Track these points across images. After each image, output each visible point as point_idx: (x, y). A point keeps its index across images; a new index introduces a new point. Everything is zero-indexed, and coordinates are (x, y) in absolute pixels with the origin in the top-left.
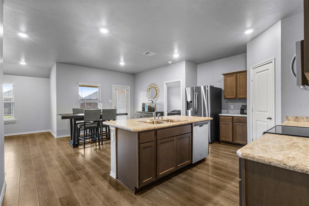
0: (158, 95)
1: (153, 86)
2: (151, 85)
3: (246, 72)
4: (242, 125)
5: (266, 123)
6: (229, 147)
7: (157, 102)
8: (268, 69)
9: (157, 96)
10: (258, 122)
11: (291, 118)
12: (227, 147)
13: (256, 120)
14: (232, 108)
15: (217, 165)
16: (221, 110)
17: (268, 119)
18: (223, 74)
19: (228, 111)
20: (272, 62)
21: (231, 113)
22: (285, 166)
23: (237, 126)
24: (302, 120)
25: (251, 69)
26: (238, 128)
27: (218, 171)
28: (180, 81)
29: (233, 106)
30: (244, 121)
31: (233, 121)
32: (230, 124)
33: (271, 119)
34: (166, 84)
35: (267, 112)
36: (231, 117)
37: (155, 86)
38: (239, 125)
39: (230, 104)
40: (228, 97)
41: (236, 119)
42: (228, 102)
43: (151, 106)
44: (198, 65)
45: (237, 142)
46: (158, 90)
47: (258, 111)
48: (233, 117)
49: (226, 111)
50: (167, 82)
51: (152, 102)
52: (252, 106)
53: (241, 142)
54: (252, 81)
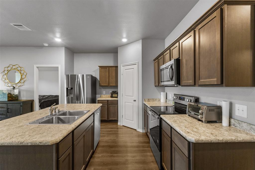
0: (25, 79)
1: (14, 67)
2: (11, 66)
3: (118, 67)
4: (114, 106)
5: (132, 104)
6: (106, 125)
7: (22, 88)
8: (133, 69)
9: (23, 81)
10: (126, 103)
11: (146, 100)
12: (105, 125)
13: (125, 102)
14: (104, 94)
15: (109, 144)
16: (96, 95)
17: (134, 101)
18: (99, 66)
19: (101, 95)
20: (136, 64)
21: (103, 97)
22: (218, 141)
23: (111, 107)
24: (151, 100)
25: (121, 66)
26: (112, 108)
27: (113, 149)
28: (58, 67)
29: (105, 91)
30: (116, 103)
31: (108, 103)
32: (105, 106)
33: (135, 101)
34: (38, 67)
35: (133, 96)
36: (107, 101)
37: (19, 69)
38: (112, 106)
39: (102, 90)
40: (102, 85)
41: (110, 102)
42: (101, 89)
43: (12, 93)
44: (75, 54)
45: (111, 119)
46: (25, 74)
47: (126, 96)
48: (108, 101)
49: (100, 95)
50: (38, 66)
51: (12, 87)
52: (122, 92)
53: (113, 119)
54: (122, 74)
